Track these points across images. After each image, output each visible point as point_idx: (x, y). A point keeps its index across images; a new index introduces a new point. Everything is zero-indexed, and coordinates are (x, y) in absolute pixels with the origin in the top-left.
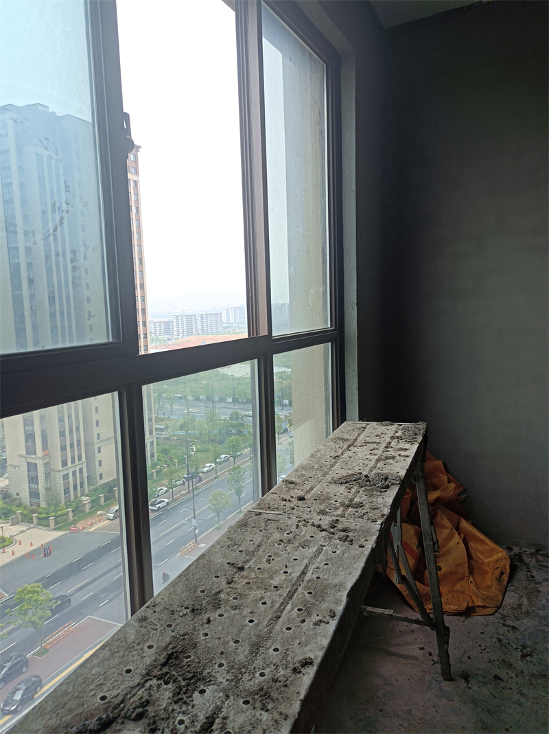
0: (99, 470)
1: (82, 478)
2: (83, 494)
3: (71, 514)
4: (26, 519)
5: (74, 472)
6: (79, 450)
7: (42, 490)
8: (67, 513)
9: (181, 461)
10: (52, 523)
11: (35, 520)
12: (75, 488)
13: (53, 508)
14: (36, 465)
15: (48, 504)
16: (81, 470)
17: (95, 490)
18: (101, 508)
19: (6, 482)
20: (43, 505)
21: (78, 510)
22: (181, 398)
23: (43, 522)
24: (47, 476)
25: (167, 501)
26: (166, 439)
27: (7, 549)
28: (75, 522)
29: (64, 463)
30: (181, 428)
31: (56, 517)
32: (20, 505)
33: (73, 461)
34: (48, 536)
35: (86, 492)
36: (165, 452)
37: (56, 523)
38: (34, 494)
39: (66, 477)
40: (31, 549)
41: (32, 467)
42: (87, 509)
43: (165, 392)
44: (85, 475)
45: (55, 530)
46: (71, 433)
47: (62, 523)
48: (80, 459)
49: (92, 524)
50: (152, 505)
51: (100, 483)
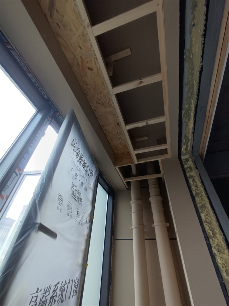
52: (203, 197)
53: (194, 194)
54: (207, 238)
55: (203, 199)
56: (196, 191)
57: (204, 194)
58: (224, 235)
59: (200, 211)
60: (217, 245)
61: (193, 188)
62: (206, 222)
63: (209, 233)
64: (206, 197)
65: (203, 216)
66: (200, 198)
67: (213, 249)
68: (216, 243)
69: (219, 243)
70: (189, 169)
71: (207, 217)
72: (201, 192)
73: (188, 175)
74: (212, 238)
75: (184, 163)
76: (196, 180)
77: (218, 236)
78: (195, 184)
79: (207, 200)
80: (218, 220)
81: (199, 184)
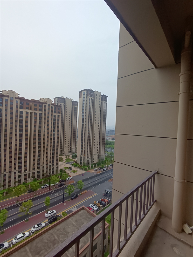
0: (93, 160)
1: (90, 161)
3: (87, 168)
4: (79, 168)
5: (89, 160)
6: (90, 156)
7: (83, 163)
9: (110, 161)
10: (84, 169)
11: (81, 168)
12: (89, 163)
13: (84, 166)
14: (82, 157)
15: (83, 165)
16: (90, 160)
17: (92, 164)
18: (93, 168)
19: (76, 160)
20: (82, 165)
21: (89, 168)
22: (110, 148)
23: (82, 169)
24: (84, 160)
25: (106, 169)
26: (107, 156)
27: (76, 173)
28: (88, 170)
29: (87, 158)
30: (110, 154)
31: (85, 168)
32: (78, 165)
33: (89, 158)
34: (83, 172)
35: (91, 164)
36: (106, 159)
37: (85, 170)
38: (81, 163)
39: (87, 161)
40: (80, 174)
41: (81, 157)
42: (91, 168)
43: (107, 146)
44: (91, 161)
45: (84, 171)
46: (89, 152)
47: (86, 170)
48: (90, 157)
49: (91, 171)
50: (103, 169)
51: (93, 163)
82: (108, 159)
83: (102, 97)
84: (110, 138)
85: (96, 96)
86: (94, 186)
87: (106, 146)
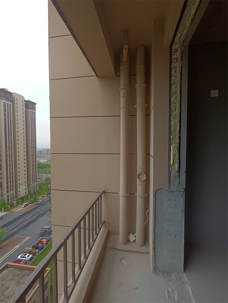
0: (19, 193)
1: (13, 196)
2: (13, 201)
3: (9, 207)
5: (11, 194)
8: (8, 207)
9: (45, 190)
10: (3, 210)
12: (11, 199)
13: (3, 205)
16: (13, 194)
17: (17, 199)
18: (19, 204)
21: (12, 206)
22: (45, 172)
25: (41, 201)
26: (41, 184)
28: (11, 209)
29: (8, 192)
30: (45, 180)
31: (5, 208)
33: (11, 191)
34: (1, 214)
35: (15, 200)
36: (40, 187)
39: (8, 196)
42: (15, 205)
43: (40, 170)
44: (15, 195)
45: (4, 212)
47: (6, 210)
48: (13, 190)
49: (17, 209)
50: (36, 202)
51: (19, 197)
52: (177, 86)
53: (172, 83)
54: (170, 112)
55: (177, 87)
56: (174, 81)
57: (179, 83)
58: (181, 110)
59: (172, 95)
60: (175, 115)
61: (173, 78)
62: (173, 102)
63: (173, 109)
64: (180, 85)
65: (172, 99)
66: (175, 86)
67: (171, 117)
68: (174, 114)
69: (176, 115)
70: (175, 60)
71: (175, 99)
72: (177, 82)
73: (173, 66)
74: (173, 111)
75: (173, 53)
76: (178, 71)
77: (177, 111)
78: (175, 74)
79: (179, 88)
80: (181, 102)
81: (179, 75)
82: (43, 187)
83: (26, 102)
84: (44, 160)
85: (16, 101)
86: (24, 229)
87: (38, 170)
